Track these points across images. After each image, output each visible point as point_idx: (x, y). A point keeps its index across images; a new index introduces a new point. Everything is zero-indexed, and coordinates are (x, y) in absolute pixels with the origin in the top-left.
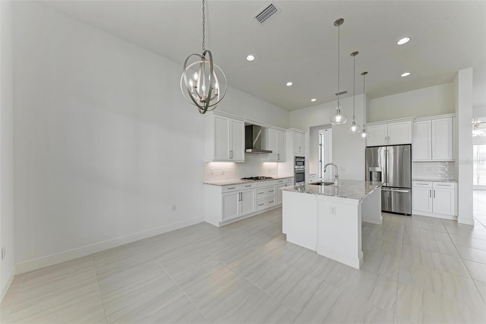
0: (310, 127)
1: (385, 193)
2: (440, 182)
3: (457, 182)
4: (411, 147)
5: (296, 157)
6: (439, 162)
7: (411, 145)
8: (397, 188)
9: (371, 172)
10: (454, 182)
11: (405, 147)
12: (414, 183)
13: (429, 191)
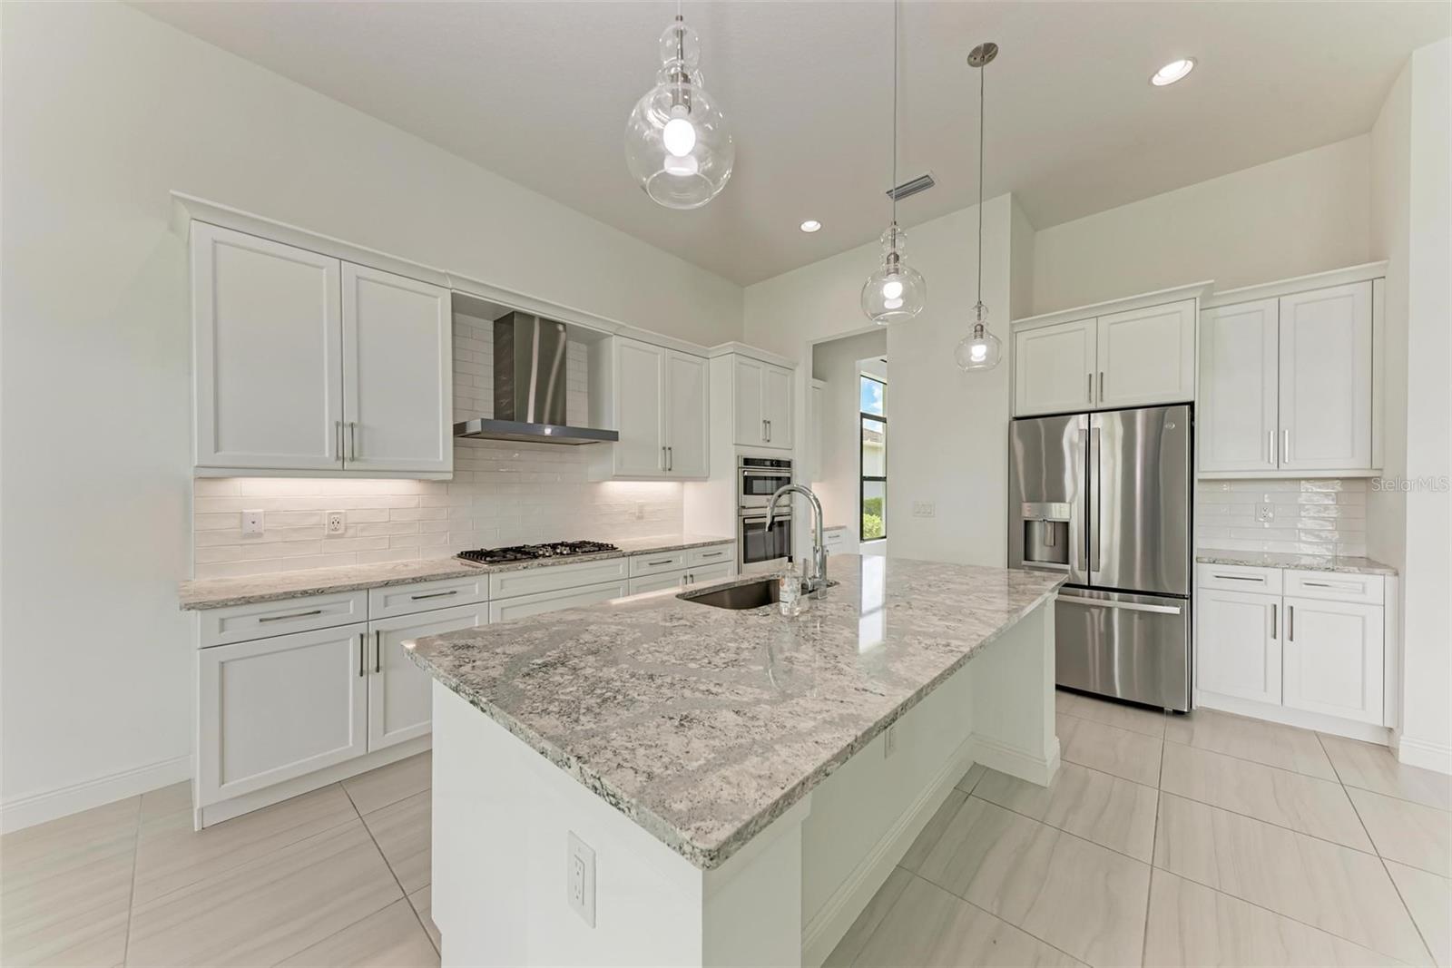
0: (814, 346)
1: (1087, 614)
2: (1318, 569)
3: (1397, 574)
4: (1192, 419)
5: (747, 462)
6: (1307, 479)
7: (1192, 404)
8: (1135, 597)
9: (1027, 524)
10: (1378, 571)
11: (1166, 414)
12: (1204, 573)
13: (1266, 610)
